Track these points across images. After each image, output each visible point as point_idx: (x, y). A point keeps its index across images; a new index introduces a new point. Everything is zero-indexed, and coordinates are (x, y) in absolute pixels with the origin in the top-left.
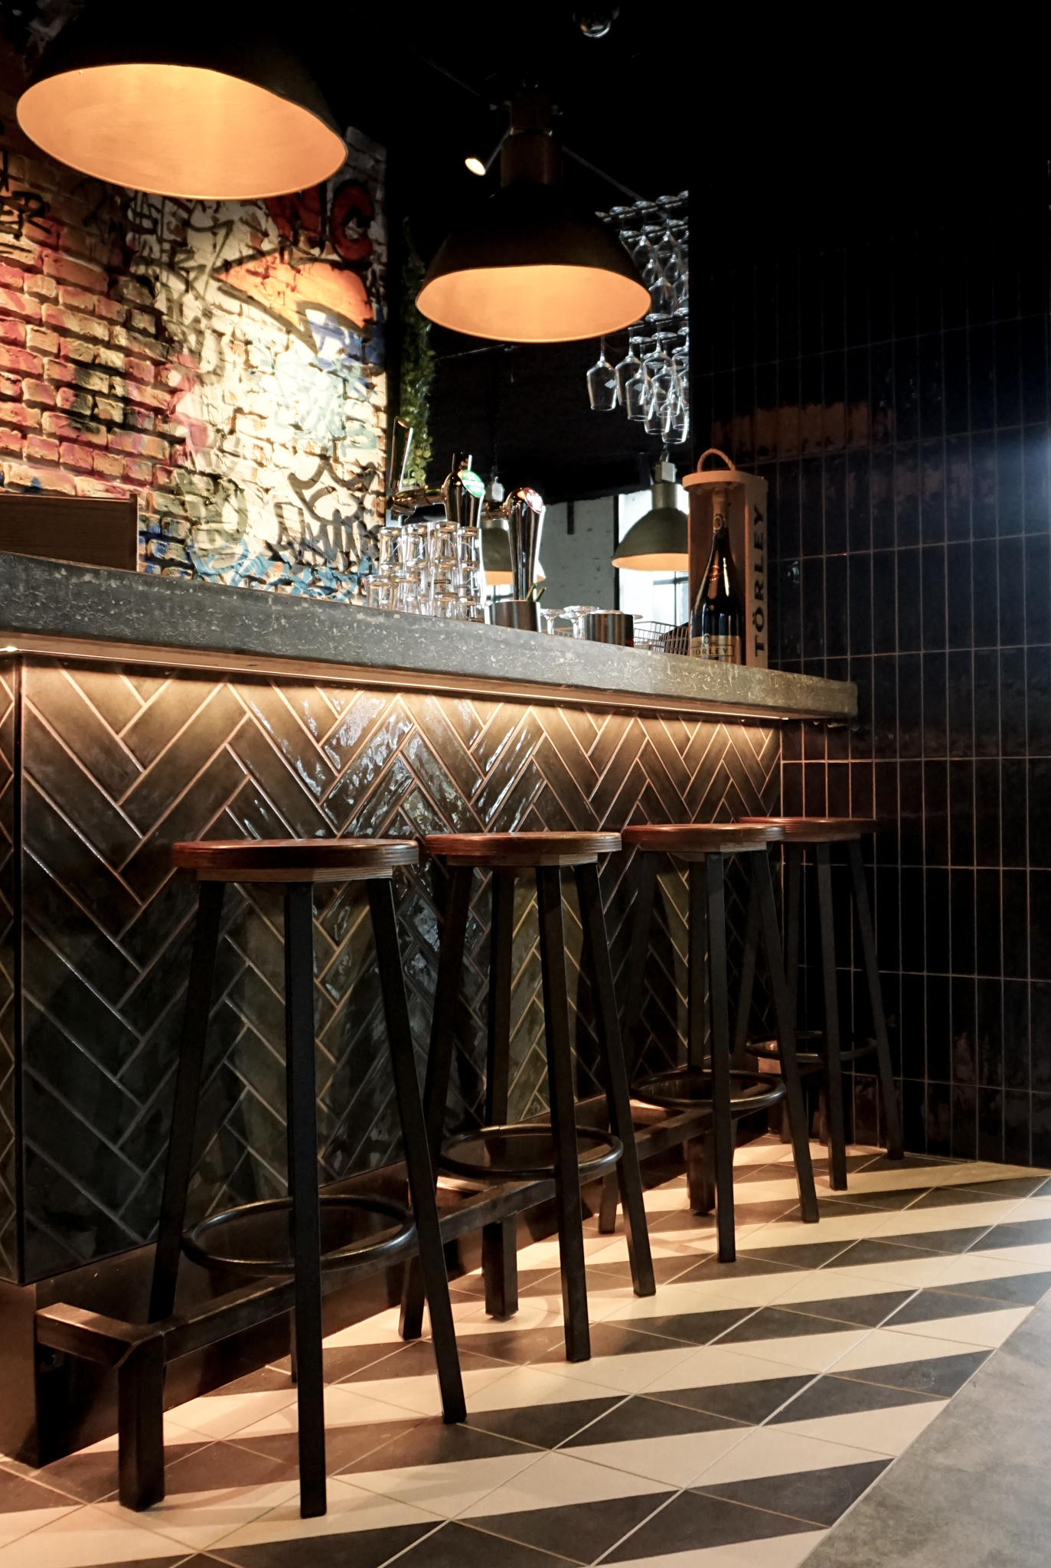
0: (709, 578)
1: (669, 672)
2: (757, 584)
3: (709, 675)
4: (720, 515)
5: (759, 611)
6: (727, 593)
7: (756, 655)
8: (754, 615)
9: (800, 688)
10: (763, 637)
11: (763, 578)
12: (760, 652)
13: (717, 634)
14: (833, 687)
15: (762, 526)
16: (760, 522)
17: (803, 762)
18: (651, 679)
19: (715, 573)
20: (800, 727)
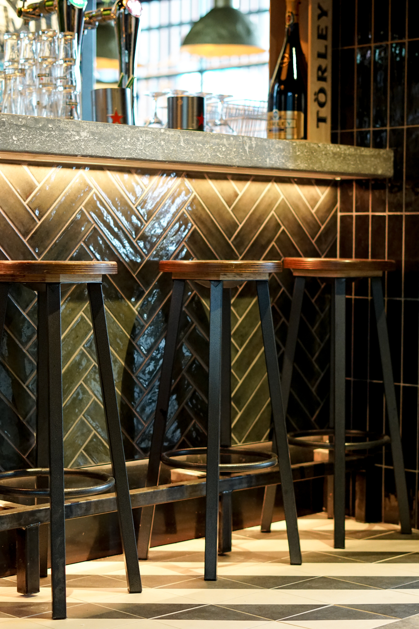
0: (282, 63)
1: (182, 144)
2: (320, 68)
3: (224, 145)
4: (292, 13)
5: (322, 91)
6: (295, 77)
7: (318, 126)
8: (316, 94)
9: (326, 154)
10: (326, 112)
11: (327, 63)
12: (322, 124)
13: (286, 109)
14: (364, 153)
15: (327, 21)
16: (324, 18)
17: (354, 214)
18: (163, 149)
19: (286, 60)
20: (352, 186)
